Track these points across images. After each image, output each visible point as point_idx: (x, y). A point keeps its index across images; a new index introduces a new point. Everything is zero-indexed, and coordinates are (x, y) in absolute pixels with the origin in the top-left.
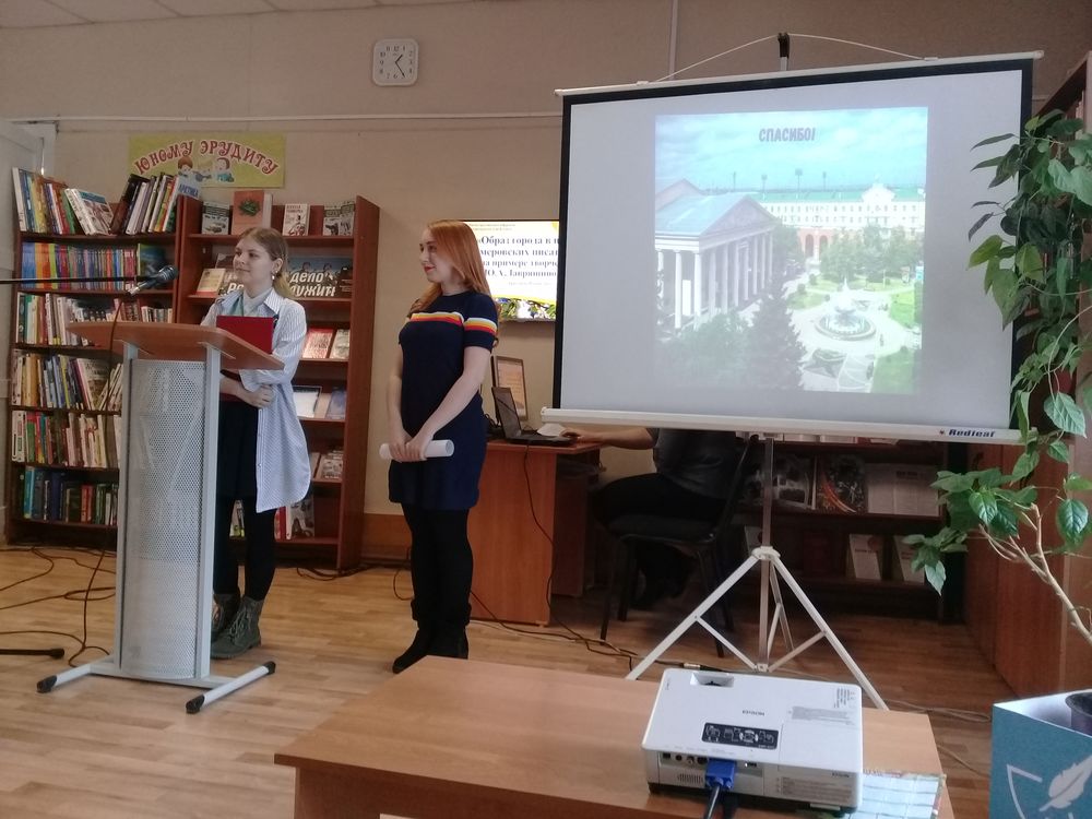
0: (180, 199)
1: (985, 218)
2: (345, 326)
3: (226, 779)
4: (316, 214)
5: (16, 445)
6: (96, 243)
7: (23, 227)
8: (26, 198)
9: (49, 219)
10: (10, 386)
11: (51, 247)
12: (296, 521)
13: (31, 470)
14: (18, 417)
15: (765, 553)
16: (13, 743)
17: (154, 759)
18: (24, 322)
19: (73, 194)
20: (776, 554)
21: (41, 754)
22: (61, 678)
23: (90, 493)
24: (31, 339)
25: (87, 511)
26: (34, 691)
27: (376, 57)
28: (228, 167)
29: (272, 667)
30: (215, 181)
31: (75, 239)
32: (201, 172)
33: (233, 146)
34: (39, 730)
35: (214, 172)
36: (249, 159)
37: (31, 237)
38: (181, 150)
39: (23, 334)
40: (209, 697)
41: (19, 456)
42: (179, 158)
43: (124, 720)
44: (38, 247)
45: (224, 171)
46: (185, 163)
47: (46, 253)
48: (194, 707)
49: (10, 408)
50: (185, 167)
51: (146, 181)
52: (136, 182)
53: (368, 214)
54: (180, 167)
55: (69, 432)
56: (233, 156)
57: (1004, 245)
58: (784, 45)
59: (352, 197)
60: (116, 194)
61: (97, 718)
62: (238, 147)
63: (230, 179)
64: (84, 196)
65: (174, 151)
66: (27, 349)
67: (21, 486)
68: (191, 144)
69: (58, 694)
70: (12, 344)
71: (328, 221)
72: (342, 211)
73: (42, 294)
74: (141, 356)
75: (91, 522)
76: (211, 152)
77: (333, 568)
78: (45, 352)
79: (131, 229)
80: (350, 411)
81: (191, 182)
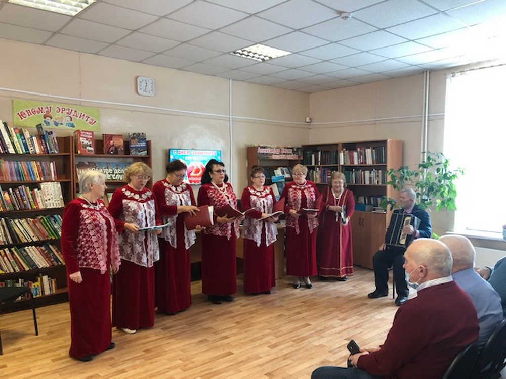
27: (139, 83)
28: (71, 120)
33: (73, 111)
35: (64, 122)
36: (82, 117)
38: (45, 110)
42: (43, 114)
45: (69, 121)
46: (47, 116)
50: (48, 118)
54: (45, 118)
62: (76, 111)
63: (73, 126)
65: (41, 110)
68: (50, 107)
76: (62, 112)
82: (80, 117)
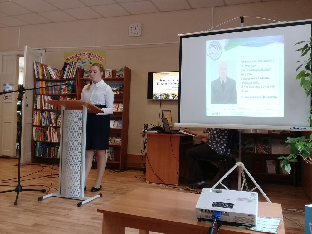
0: (78, 69)
1: (301, 66)
2: (122, 102)
3: (88, 224)
4: (114, 72)
5: (34, 136)
6: (55, 81)
7: (36, 77)
8: (37, 69)
9: (43, 75)
10: (33, 120)
11: (44, 82)
12: (109, 156)
13: (38, 143)
14: (35, 128)
15: (239, 164)
16: (31, 213)
17: (69, 218)
18: (36, 103)
19: (50, 68)
20: (243, 164)
21: (38, 216)
22: (44, 197)
23: (54, 149)
24: (38, 107)
25: (53, 154)
26: (37, 201)
27: (130, 29)
28: (90, 60)
29: (101, 195)
30: (87, 64)
31: (50, 80)
32: (83, 62)
33: (92, 54)
34: (38, 210)
35: (87, 61)
36: (96, 57)
37: (38, 80)
38: (78, 56)
39: (36, 106)
40: (84, 202)
41: (35, 139)
42: (77, 58)
43: (61, 208)
44: (40, 82)
45: (89, 61)
46: (79, 59)
47: (42, 84)
48: (80, 205)
49: (33, 126)
50: (79, 60)
51: (69, 64)
52: (66, 64)
53: (128, 71)
54: (78, 60)
55: (48, 132)
56: (92, 57)
57: (306, 73)
58: (242, 20)
59: (124, 67)
60: (61, 68)
61: (54, 208)
62: (93, 54)
63: (91, 63)
64: (52, 68)
65: (76, 56)
66: (37, 110)
67: (35, 147)
68: (81, 54)
69: (44, 201)
70: (33, 109)
71: (117, 74)
72: (121, 71)
73: (41, 95)
74: (66, 109)
75: (54, 157)
76: (86, 56)
77: (119, 170)
78: (42, 111)
79: (65, 77)
80: (123, 126)
81: (81, 64)
82: (95, 58)
